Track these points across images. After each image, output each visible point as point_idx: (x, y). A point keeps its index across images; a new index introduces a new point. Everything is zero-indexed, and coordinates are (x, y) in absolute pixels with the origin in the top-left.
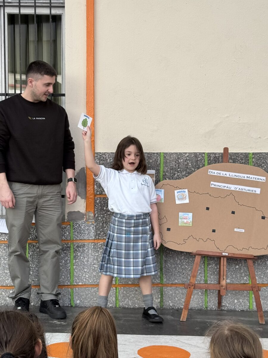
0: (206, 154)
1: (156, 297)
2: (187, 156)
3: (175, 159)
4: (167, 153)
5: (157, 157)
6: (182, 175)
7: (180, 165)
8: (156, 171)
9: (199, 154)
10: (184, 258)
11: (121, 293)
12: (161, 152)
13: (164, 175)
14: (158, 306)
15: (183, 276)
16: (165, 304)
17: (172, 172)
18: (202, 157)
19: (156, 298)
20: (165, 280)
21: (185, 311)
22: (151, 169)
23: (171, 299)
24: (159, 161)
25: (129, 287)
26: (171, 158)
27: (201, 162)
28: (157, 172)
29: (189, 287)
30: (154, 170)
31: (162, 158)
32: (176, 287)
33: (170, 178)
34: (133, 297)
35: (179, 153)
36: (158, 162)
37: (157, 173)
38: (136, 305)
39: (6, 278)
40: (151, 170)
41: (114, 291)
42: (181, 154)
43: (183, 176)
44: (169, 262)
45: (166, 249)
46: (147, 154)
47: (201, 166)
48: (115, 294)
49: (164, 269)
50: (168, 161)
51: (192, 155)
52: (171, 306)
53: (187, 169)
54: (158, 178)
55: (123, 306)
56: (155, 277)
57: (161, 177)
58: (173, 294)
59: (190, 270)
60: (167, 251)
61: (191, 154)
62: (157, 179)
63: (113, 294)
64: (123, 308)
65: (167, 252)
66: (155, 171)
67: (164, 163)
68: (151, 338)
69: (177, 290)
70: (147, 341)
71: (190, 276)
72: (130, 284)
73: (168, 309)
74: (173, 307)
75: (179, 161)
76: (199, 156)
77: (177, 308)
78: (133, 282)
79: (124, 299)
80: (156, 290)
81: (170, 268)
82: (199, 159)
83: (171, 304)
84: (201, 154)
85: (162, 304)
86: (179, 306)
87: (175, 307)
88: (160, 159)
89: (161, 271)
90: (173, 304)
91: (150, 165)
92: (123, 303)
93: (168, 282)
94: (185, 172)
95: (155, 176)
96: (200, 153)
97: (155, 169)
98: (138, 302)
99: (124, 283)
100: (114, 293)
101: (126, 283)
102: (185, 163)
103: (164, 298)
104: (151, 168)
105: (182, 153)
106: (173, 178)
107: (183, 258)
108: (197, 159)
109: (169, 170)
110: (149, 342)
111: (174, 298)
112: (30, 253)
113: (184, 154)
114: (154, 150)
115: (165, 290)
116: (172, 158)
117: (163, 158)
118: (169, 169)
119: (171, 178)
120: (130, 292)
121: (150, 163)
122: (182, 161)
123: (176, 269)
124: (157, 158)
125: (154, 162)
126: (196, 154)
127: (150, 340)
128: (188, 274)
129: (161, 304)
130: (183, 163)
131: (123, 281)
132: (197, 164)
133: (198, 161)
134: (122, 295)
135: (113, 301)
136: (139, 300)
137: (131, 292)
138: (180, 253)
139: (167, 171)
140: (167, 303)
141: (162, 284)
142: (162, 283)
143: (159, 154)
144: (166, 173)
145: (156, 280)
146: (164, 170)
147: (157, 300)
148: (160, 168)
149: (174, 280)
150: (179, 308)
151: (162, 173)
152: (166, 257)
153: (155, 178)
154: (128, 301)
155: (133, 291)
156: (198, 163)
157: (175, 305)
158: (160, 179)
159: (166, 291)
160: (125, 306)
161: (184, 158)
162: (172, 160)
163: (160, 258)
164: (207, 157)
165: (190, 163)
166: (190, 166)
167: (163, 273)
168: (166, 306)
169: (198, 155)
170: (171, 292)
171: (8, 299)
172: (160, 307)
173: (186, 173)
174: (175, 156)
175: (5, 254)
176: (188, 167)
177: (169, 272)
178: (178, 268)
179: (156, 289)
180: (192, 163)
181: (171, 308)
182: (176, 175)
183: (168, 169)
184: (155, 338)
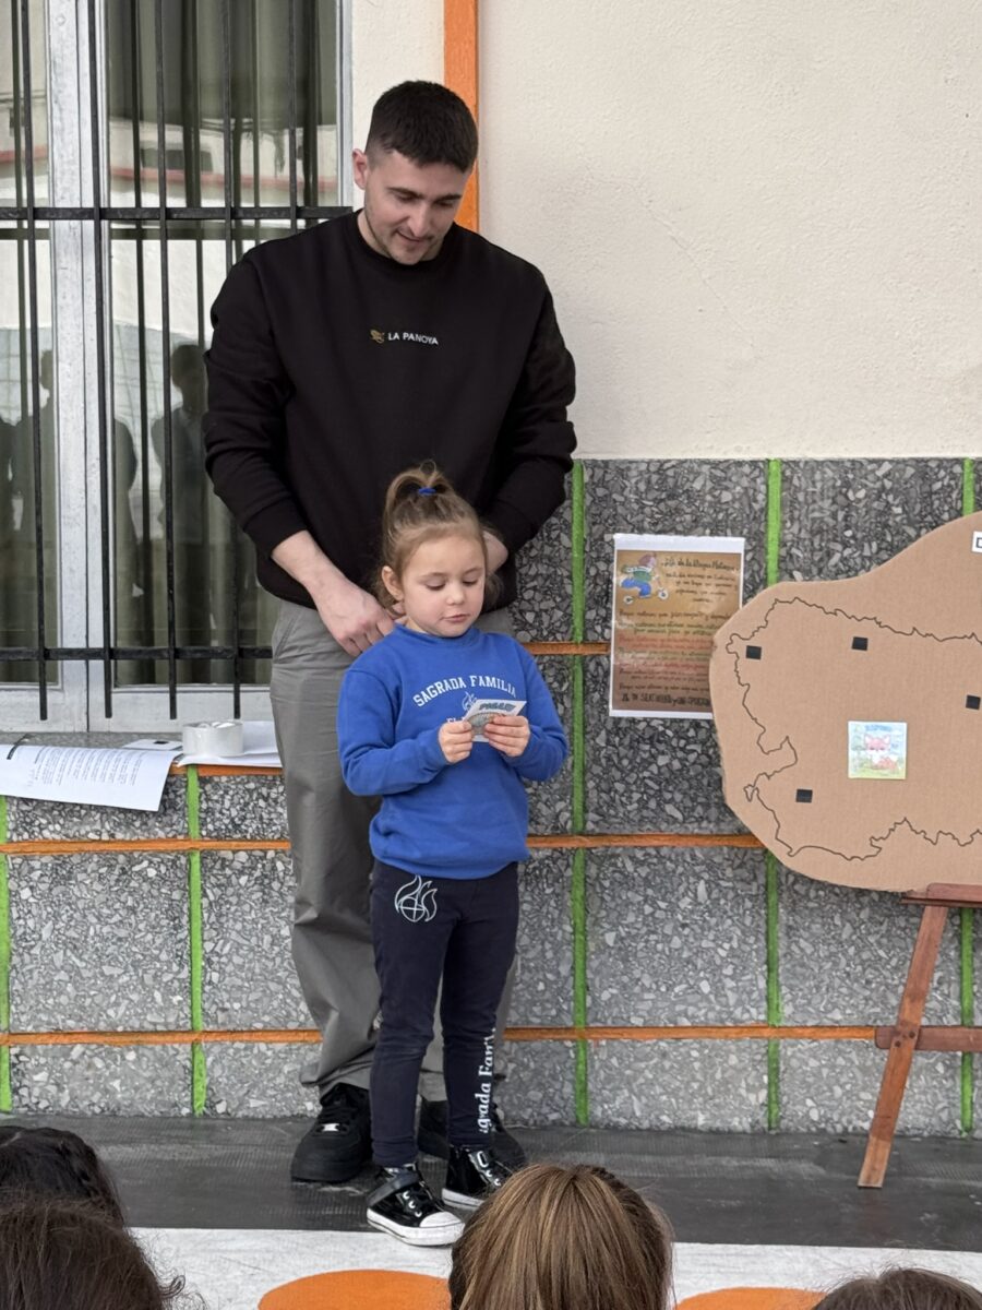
0: (967, 464)
1: (750, 1081)
2: (886, 476)
3: (834, 487)
4: (796, 463)
5: (754, 480)
6: (863, 558)
7: (854, 513)
8: (748, 539)
9: (938, 466)
10: (870, 918)
11: (597, 1065)
12: (772, 457)
13: (781, 560)
14: (757, 1122)
15: (867, 993)
16: (787, 1113)
17: (816, 544)
18: (951, 479)
19: (749, 1089)
20: (788, 1010)
21: (877, 1145)
22: (729, 531)
23: (812, 1090)
24: (760, 497)
25: (633, 1040)
26: (814, 482)
27: (946, 501)
28: (754, 543)
29: (895, 1039)
30: (741, 535)
31: (775, 484)
32: (838, 1041)
33: (810, 571)
34: (651, 1084)
35: (849, 460)
36: (756, 501)
37: (754, 549)
38: (664, 1118)
39: (109, 996)
40: (726, 535)
41: (569, 1057)
42: (858, 465)
43: (868, 563)
44: (806, 935)
45: (791, 879)
46: (709, 466)
47: (946, 516)
48: (571, 1068)
49: (782, 961)
50: (801, 497)
51: (904, 470)
52: (813, 1122)
53: (886, 531)
54: (758, 572)
55: (606, 1122)
56: (745, 996)
57: (772, 565)
58: (825, 1072)
59: (896, 969)
60: (797, 887)
61: (901, 466)
62: (752, 576)
63: (562, 1071)
64: (607, 1127)
65: (796, 892)
66: (742, 540)
67: (783, 506)
68: (728, 1255)
69: (841, 1052)
70: (713, 1269)
71: (895, 993)
72: (638, 1027)
73: (803, 1134)
74: (823, 1125)
75: (847, 498)
76: (936, 474)
77: (839, 1128)
78: (647, 1018)
79: (610, 1091)
80: (750, 1054)
81: (809, 957)
82: (938, 486)
83: (814, 1115)
84: (945, 463)
85: (775, 1111)
86: (850, 1122)
87: (834, 1128)
88: (767, 486)
89: (769, 970)
90: (822, 1112)
91: (721, 516)
92: (606, 1106)
93: (799, 1018)
94: (874, 545)
95: (745, 561)
96: (941, 462)
97: (745, 531)
98: (671, 1104)
99: (609, 1022)
100: (568, 1065)
101: (621, 1023)
102: (875, 505)
103: (784, 1088)
104: (727, 527)
105: (861, 464)
106: (825, 570)
107: (864, 915)
108: (930, 486)
109: (803, 535)
110: (719, 1272)
111: (825, 1088)
112: (208, 891)
113: (870, 467)
114: (738, 450)
115: (789, 1053)
116: (819, 485)
117: (779, 484)
118: (803, 531)
119: (815, 570)
120: (637, 1059)
121: (724, 507)
122: (861, 494)
123: (835, 964)
124: (753, 484)
125: (740, 499)
126: (921, 464)
127: (724, 1267)
128: (887, 985)
129: (770, 1111)
130: (865, 506)
131: (606, 1014)
132: (928, 508)
133: (934, 497)
134: (602, 1075)
135: (562, 1098)
136: (674, 1093)
137: (641, 1061)
138: (852, 895)
139: (797, 542)
140: (798, 1107)
141: (774, 1027)
142: (777, 1025)
143: (761, 465)
144: (794, 551)
145: (748, 1011)
146: (785, 534)
147: (752, 1097)
148: (767, 526)
149: (827, 1011)
150: (850, 1129)
151: (773, 550)
152: (794, 910)
153: (745, 572)
154: (630, 1097)
155: (651, 1059)
156: (932, 504)
157: (832, 1119)
158: (766, 574)
159: (793, 1056)
160: (615, 1119)
161: (871, 485)
162: (818, 490)
163: (767, 915)
164: (972, 476)
165: (897, 506)
166: (898, 519)
167: (781, 979)
168: (791, 1121)
169: (932, 469)
170: (813, 1063)
171: (119, 1089)
172: (766, 1126)
173: (880, 549)
174: (829, 473)
175: (102, 897)
176: (890, 523)
177: (806, 979)
178: (843, 961)
179: (750, 1047)
180: (907, 503)
181: (814, 1129)
182: (836, 558)
183: (800, 530)
184: (746, 1256)
